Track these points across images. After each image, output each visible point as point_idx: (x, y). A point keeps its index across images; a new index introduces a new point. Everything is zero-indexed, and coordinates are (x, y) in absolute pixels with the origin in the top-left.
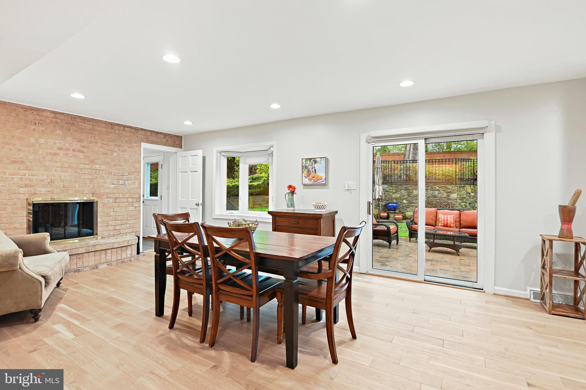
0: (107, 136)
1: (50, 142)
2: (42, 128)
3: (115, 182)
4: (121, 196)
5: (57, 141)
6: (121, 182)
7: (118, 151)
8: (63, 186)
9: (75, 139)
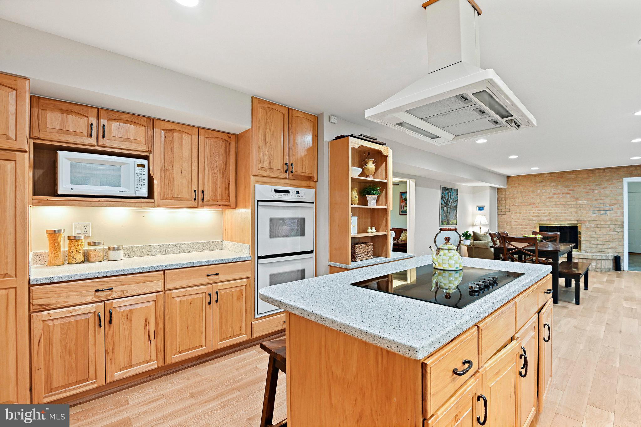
0: (588, 180)
1: (548, 191)
2: (543, 184)
3: (596, 212)
4: (602, 223)
5: (552, 190)
6: (602, 212)
7: (599, 189)
8: (557, 216)
9: (564, 186)
